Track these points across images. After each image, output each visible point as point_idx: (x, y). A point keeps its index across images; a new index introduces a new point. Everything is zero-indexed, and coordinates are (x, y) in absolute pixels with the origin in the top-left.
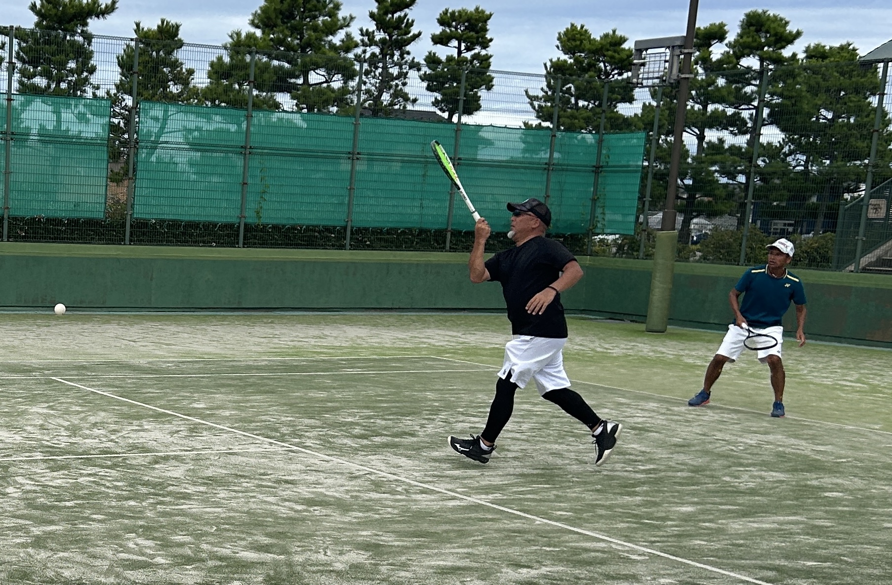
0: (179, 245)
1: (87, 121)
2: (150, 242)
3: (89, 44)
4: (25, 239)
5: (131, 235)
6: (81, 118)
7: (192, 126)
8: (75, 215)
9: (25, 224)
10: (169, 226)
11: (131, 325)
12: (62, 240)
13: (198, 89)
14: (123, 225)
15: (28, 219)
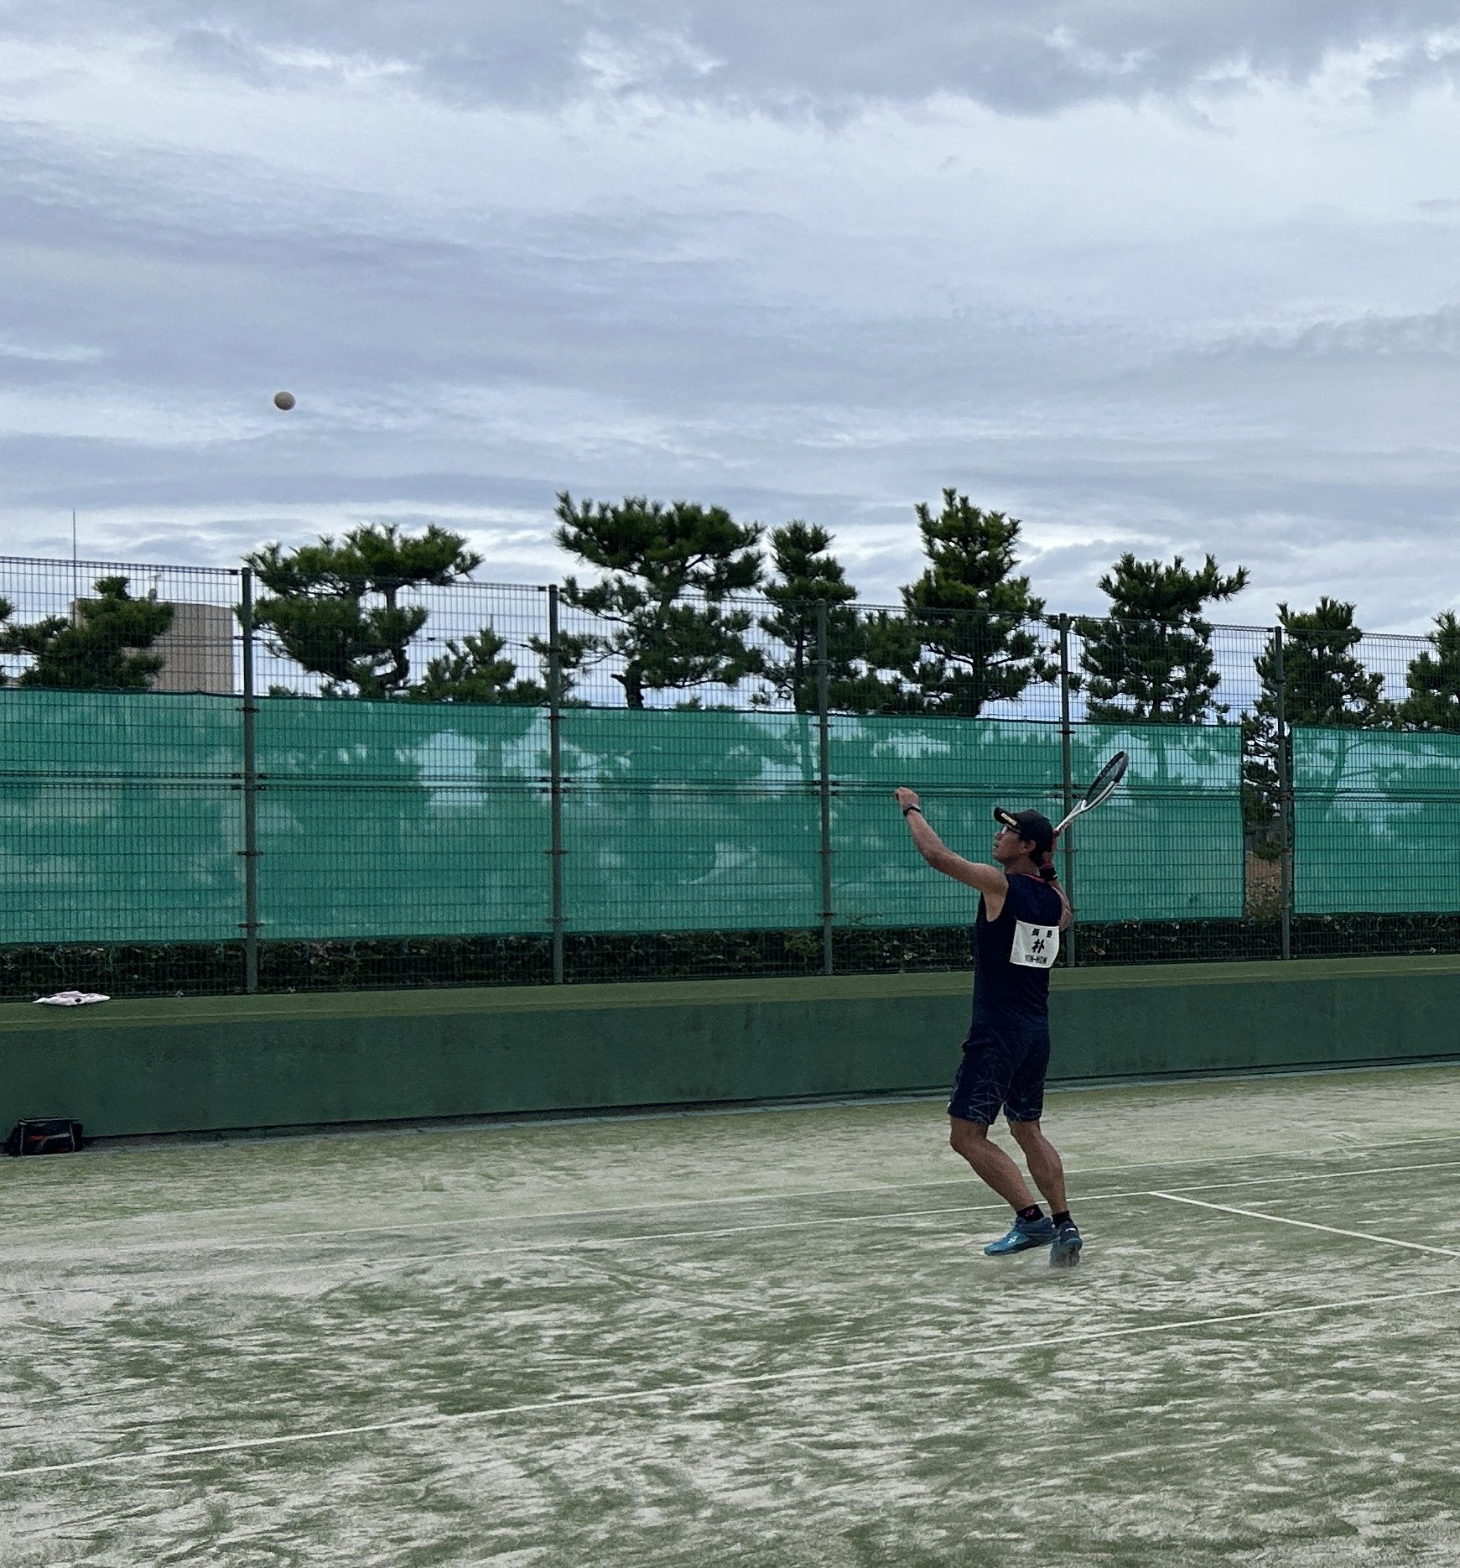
0: (1375, 955)
1: (1212, 762)
2: (1327, 952)
3: (1205, 641)
4: (1107, 960)
5: (1292, 943)
6: (1201, 757)
7: (1386, 762)
8: (1193, 914)
9: (1107, 935)
10: (1355, 925)
11: (1299, 1094)
12: (1174, 958)
13: (1393, 706)
14: (1278, 927)
15: (1110, 927)
